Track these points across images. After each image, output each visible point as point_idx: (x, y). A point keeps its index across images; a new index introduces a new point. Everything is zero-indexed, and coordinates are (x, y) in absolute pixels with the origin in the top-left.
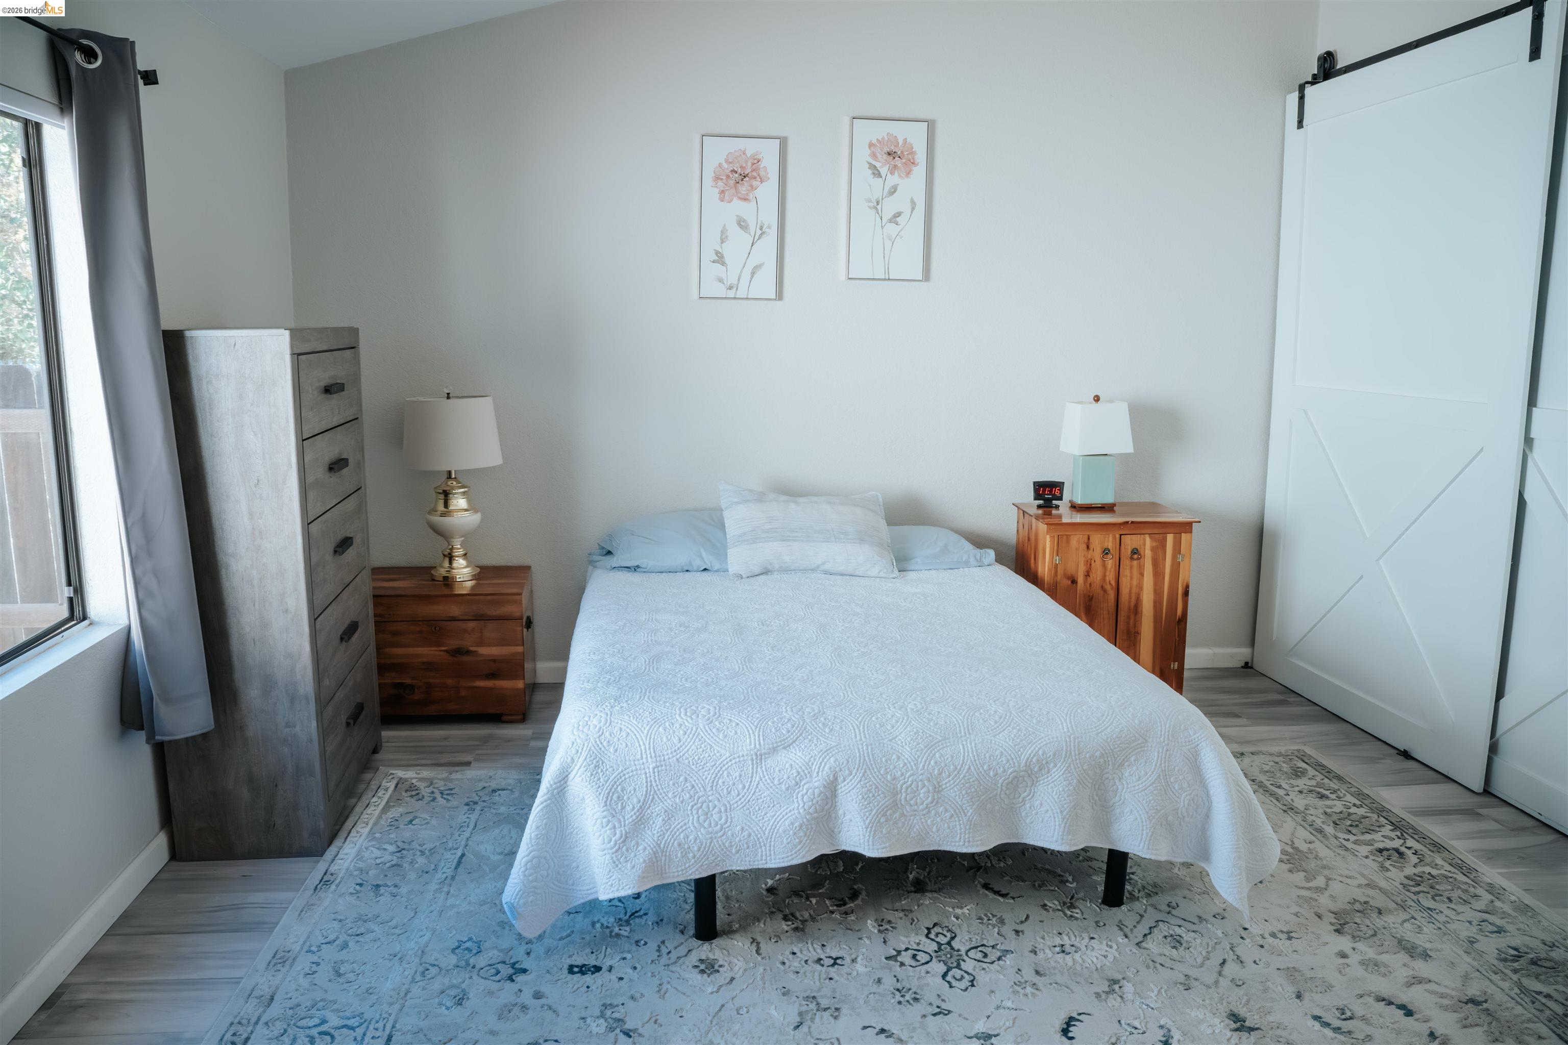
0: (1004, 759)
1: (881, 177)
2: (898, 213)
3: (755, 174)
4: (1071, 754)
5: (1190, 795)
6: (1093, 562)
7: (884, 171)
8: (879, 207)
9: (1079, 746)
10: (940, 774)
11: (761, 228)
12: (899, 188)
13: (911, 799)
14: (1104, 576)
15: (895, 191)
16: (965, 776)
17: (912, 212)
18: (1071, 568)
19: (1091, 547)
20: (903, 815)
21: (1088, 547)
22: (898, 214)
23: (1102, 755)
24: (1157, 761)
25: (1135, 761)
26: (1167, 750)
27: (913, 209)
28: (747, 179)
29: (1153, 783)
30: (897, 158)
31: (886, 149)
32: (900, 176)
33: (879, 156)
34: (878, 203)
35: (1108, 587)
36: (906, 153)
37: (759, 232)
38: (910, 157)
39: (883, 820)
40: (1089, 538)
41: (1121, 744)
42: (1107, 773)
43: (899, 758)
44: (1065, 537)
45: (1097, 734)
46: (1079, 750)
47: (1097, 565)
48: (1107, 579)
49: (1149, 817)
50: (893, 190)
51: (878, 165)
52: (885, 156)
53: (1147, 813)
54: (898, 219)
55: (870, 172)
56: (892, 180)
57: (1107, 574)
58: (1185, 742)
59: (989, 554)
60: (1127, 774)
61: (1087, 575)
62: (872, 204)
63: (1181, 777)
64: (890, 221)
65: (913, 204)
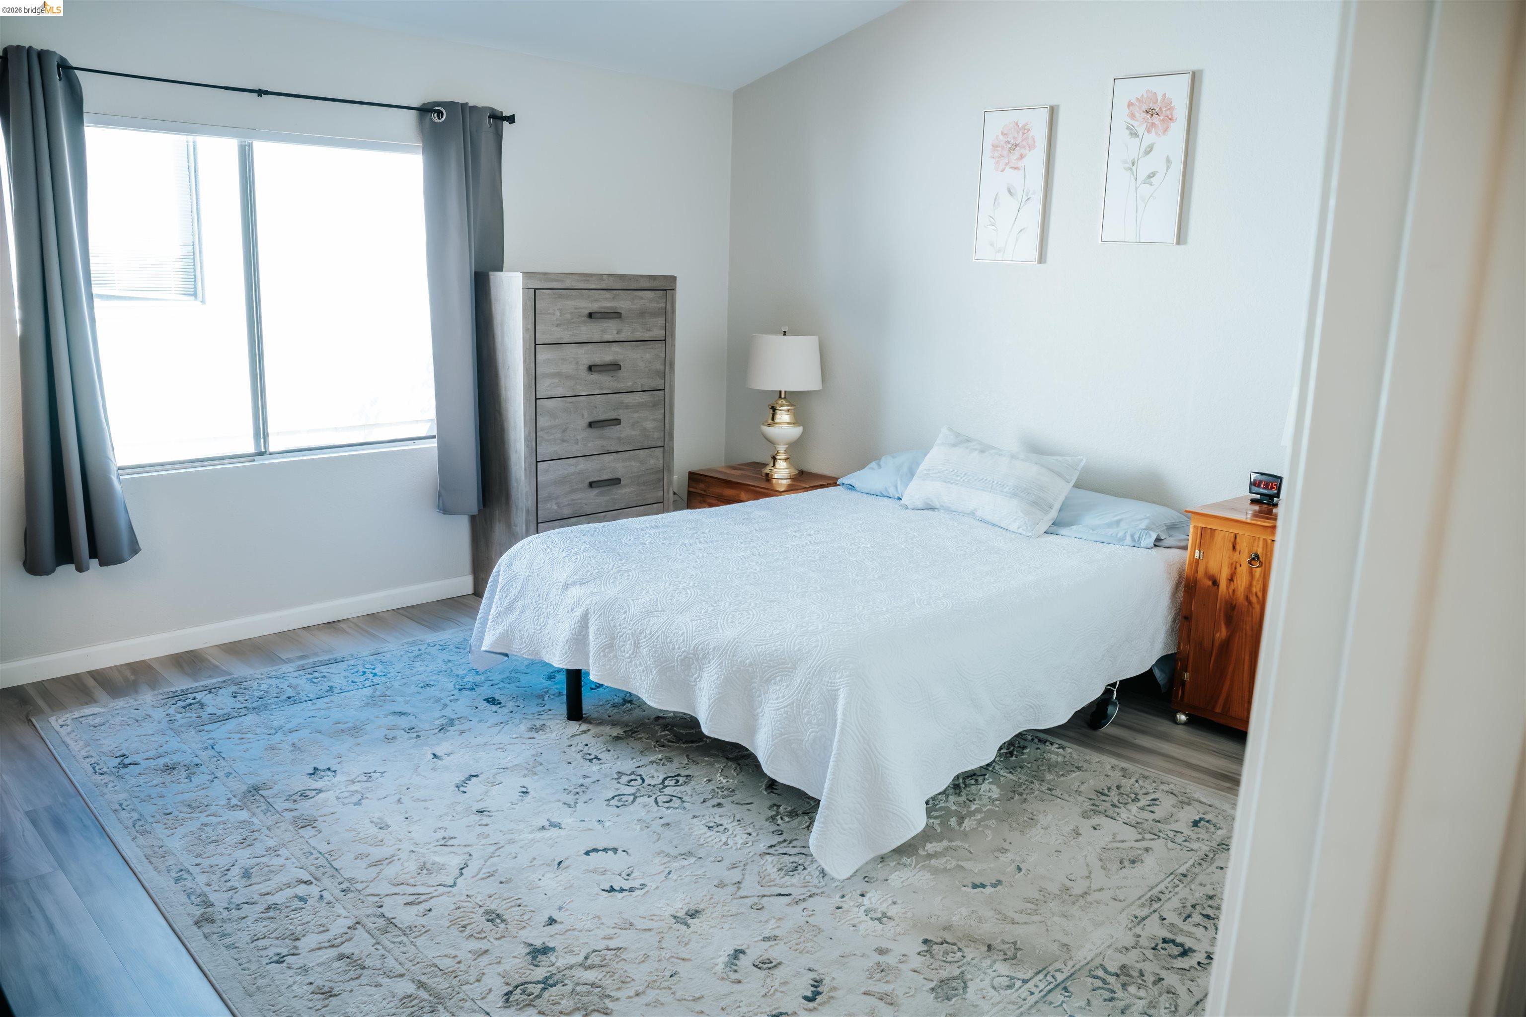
0: (681, 638)
1: (1138, 137)
2: (1152, 173)
3: (1024, 143)
4: (726, 653)
5: (817, 732)
6: (1238, 566)
7: (1141, 130)
8: (1134, 168)
9: (736, 649)
10: (641, 633)
11: (1027, 193)
12: (1155, 147)
13: (622, 646)
14: (1251, 585)
15: (1151, 151)
16: (654, 642)
17: (1167, 170)
18: (1213, 567)
19: (1238, 547)
20: (615, 656)
21: (1234, 548)
22: (1152, 175)
23: (751, 665)
24: (797, 688)
25: (779, 681)
26: (809, 683)
27: (1168, 167)
28: (1018, 148)
29: (784, 707)
30: (1155, 116)
31: (1145, 107)
32: (1156, 133)
33: (1137, 115)
34: (1133, 164)
35: (1254, 599)
36: (1164, 109)
37: (1025, 198)
38: (1168, 112)
39: (602, 654)
40: (1236, 538)
41: (770, 661)
42: (754, 683)
43: (625, 612)
44: (1209, 531)
45: (756, 646)
46: (734, 652)
47: (1243, 571)
48: (1254, 590)
49: (773, 736)
50: (1149, 150)
51: (1135, 124)
52: (1144, 115)
53: (773, 731)
54: (1152, 179)
55: (1128, 132)
56: (1149, 139)
57: (1254, 583)
58: (828, 682)
59: (1150, 536)
60: (771, 691)
61: (1231, 580)
62: (1127, 166)
63: (813, 713)
64: (1144, 182)
65: (1168, 161)
